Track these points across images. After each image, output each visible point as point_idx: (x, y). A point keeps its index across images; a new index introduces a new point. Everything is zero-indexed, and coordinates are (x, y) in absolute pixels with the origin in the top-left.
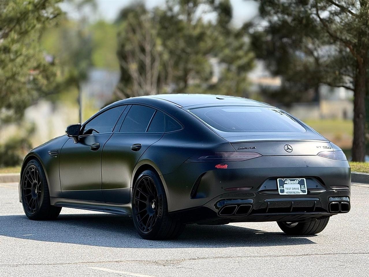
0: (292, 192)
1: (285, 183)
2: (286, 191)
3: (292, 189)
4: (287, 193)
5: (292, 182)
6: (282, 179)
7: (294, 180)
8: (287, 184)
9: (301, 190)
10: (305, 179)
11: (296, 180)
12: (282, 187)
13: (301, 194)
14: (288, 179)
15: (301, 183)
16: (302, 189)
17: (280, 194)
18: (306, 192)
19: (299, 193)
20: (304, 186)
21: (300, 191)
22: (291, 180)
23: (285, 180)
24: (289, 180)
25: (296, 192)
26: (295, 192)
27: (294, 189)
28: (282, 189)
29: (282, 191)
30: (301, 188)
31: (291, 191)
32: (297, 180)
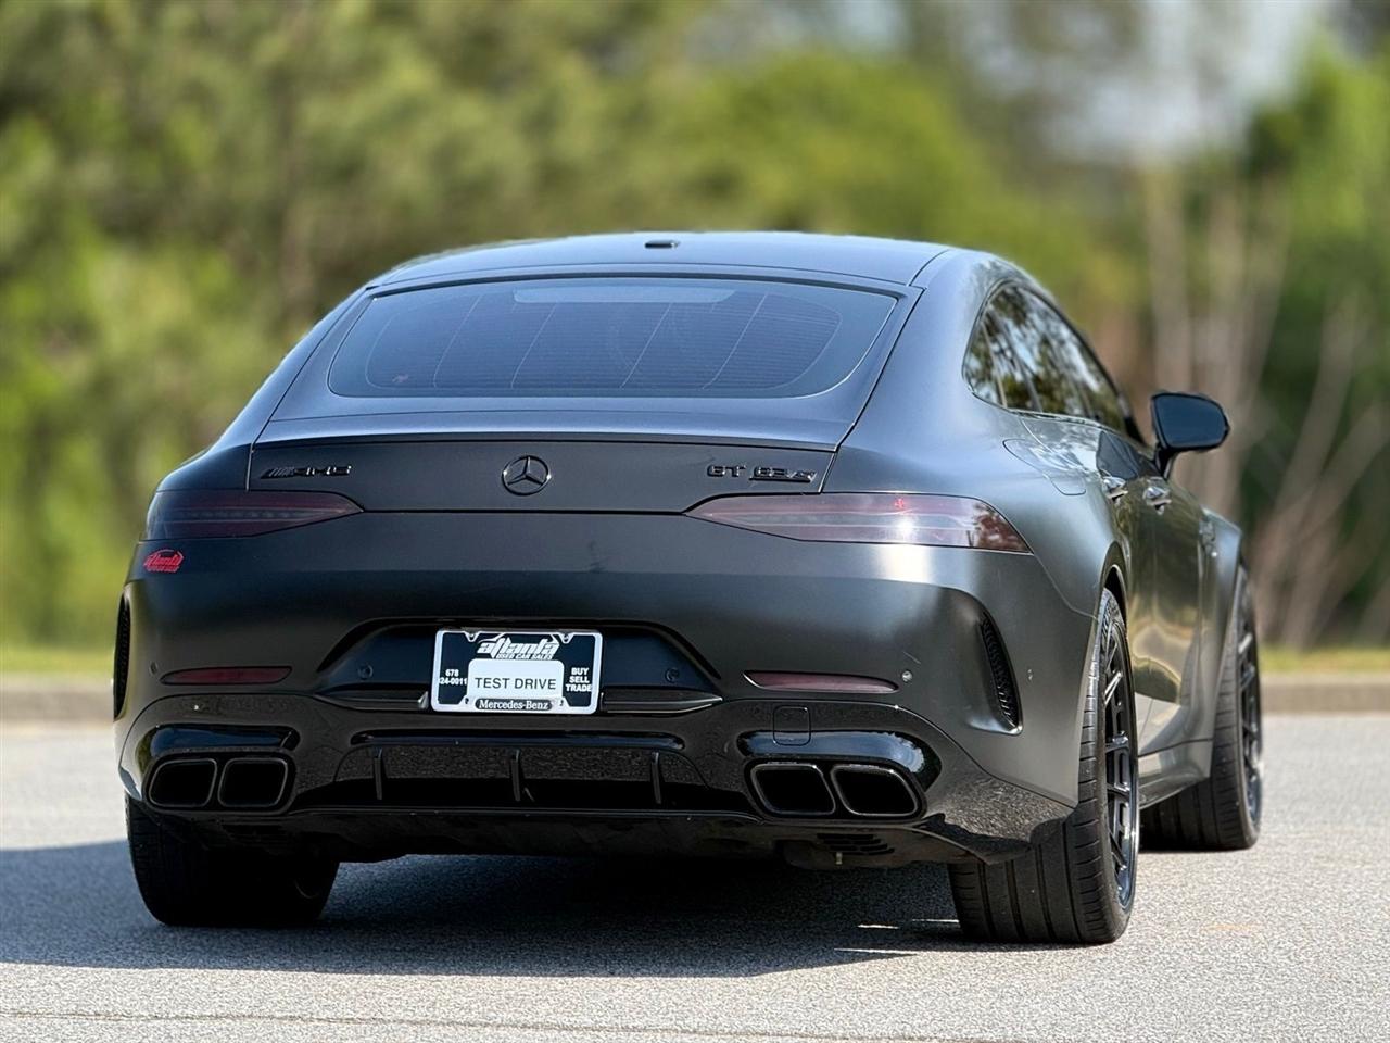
0: (508, 701)
1: (480, 651)
2: (474, 691)
3: (511, 683)
4: (477, 704)
5: (522, 648)
6: (467, 635)
7: (536, 640)
8: (488, 656)
9: (565, 693)
10: (599, 637)
12: (457, 672)
13: (557, 709)
14: (502, 634)
15: (572, 656)
16: (573, 688)
17: (437, 706)
18: (587, 704)
19: (550, 707)
20: (586, 670)
21: (556, 695)
22: (516, 640)
23: (481, 637)
24: (505, 637)
25: (534, 701)
26: (524, 701)
27: (528, 683)
28: (455, 681)
29: (454, 693)
30: (566, 680)
31: (509, 692)
32: (555, 641)
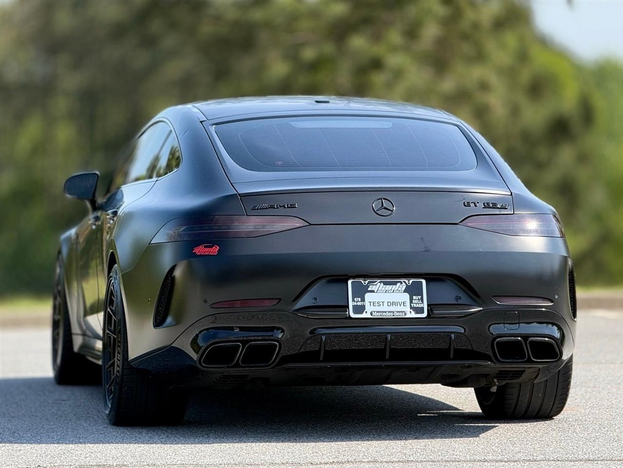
0: (386, 312)
1: (369, 289)
2: (369, 308)
3: (385, 304)
4: (371, 314)
5: (389, 287)
6: (363, 282)
7: (395, 283)
8: (373, 291)
9: (411, 308)
10: (424, 282)
11: (399, 284)
12: (360, 299)
13: (408, 316)
14: (379, 281)
15: (412, 291)
16: (415, 305)
17: (353, 315)
18: (423, 312)
19: (405, 314)
20: (420, 297)
21: (407, 309)
22: (385, 284)
23: (369, 283)
24: (380, 282)
25: (397, 312)
26: (393, 312)
27: (393, 303)
28: (359, 304)
29: (360, 309)
30: (411, 302)
31: (385, 308)
32: (404, 284)
